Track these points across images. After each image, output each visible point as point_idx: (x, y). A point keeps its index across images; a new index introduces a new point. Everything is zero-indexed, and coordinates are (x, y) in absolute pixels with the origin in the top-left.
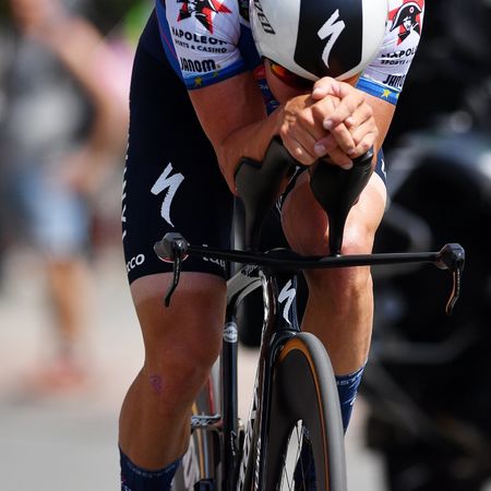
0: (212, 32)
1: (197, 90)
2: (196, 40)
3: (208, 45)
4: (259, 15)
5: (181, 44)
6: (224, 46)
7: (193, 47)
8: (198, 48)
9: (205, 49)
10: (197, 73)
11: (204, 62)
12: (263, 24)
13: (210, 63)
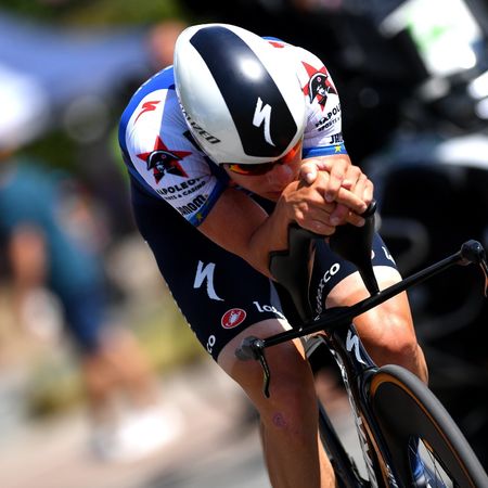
0: (187, 176)
1: (203, 224)
2: (179, 190)
3: (190, 187)
4: (201, 133)
5: (170, 198)
6: (202, 180)
7: (180, 196)
8: (184, 194)
9: (189, 192)
10: (195, 212)
11: (194, 201)
12: (208, 139)
13: (199, 199)
